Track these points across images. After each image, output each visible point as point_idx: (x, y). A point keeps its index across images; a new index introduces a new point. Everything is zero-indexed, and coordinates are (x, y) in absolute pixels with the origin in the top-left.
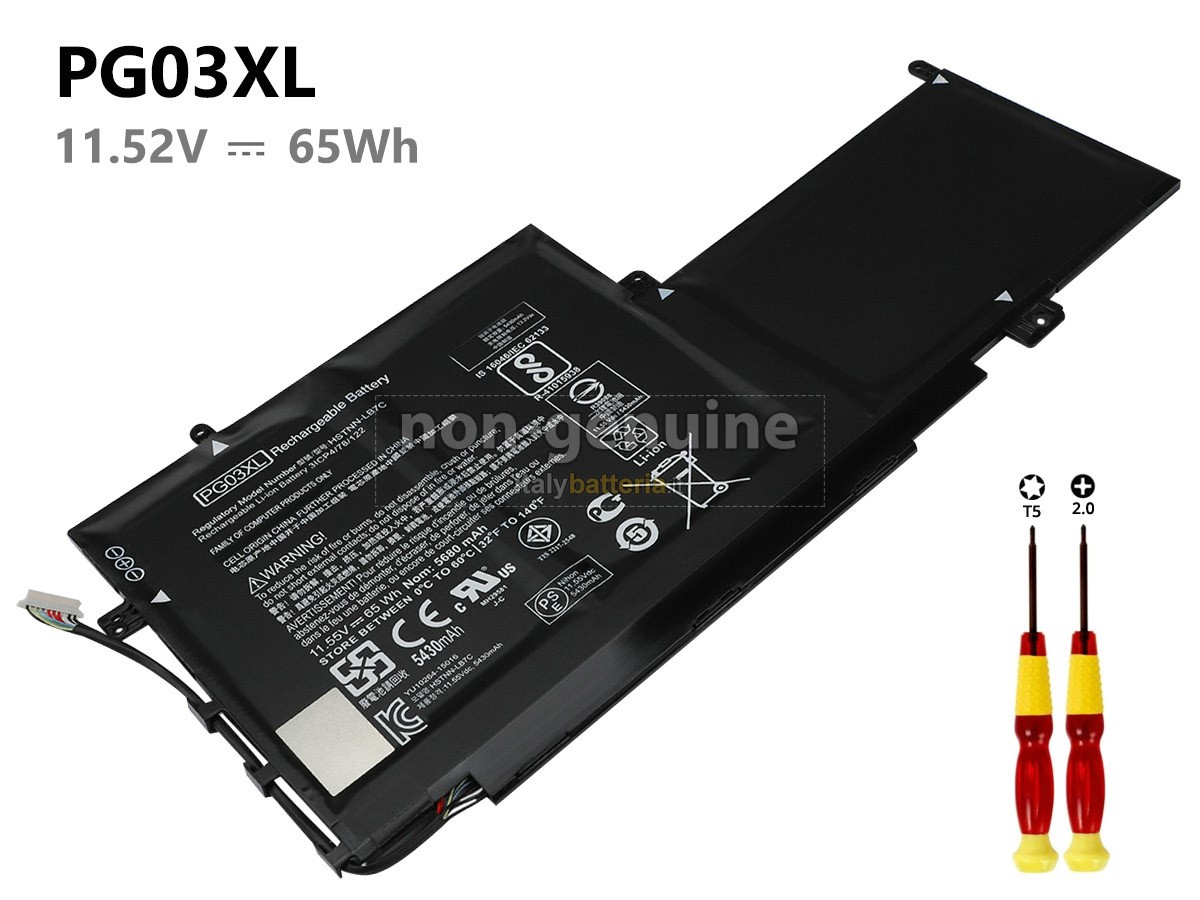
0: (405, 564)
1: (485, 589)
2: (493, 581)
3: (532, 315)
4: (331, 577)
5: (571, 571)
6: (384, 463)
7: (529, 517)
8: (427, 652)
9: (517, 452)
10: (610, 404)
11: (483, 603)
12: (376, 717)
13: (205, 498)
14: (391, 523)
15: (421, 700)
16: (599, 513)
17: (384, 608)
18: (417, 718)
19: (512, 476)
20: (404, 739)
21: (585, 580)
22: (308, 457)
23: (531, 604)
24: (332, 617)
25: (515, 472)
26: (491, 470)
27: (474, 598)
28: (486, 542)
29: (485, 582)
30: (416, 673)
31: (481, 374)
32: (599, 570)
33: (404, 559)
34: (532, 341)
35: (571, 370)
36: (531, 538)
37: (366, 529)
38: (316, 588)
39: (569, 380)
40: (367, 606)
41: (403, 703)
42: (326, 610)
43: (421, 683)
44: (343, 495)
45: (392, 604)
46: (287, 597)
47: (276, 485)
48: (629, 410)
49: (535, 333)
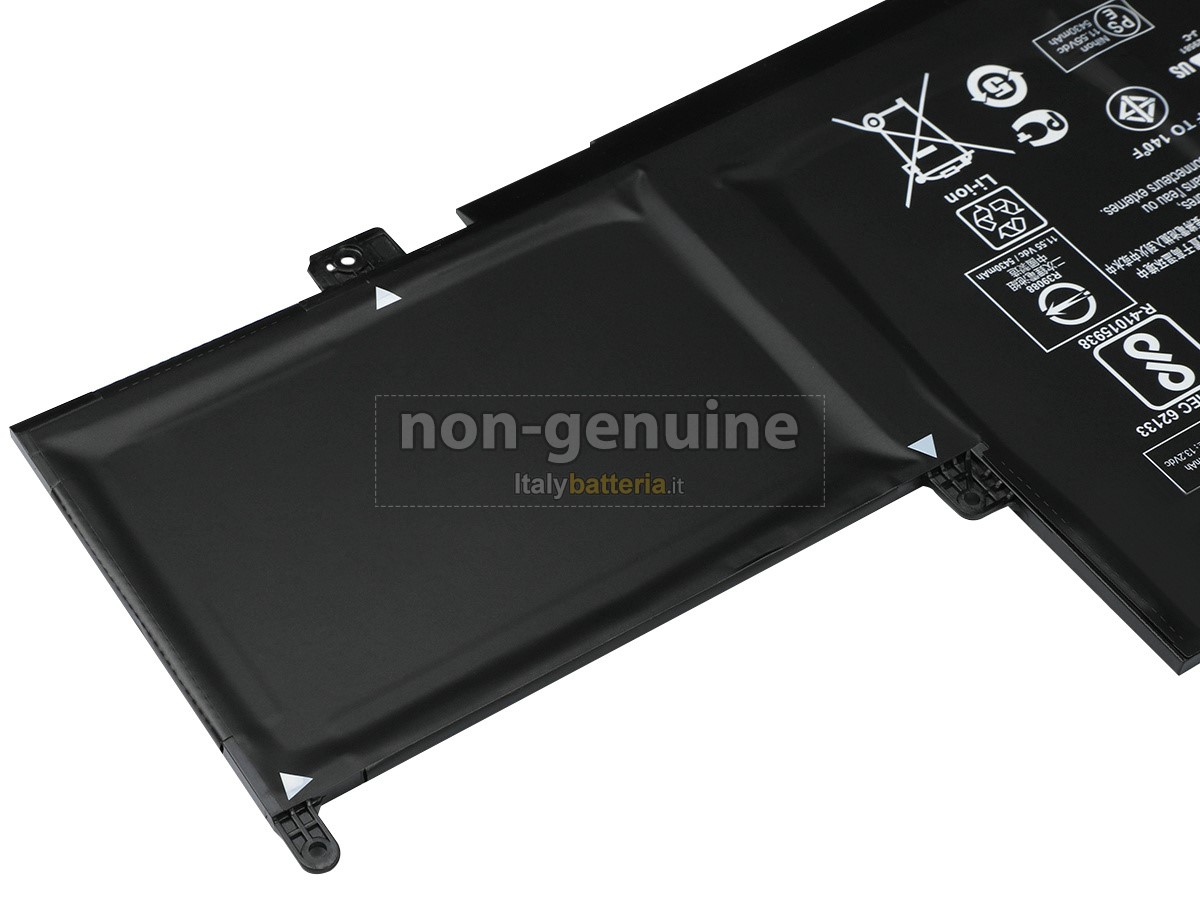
3: (1170, 463)
5: (1091, 52)
7: (1154, 134)
9: (1179, 229)
10: (1030, 275)
16: (1050, 123)
19: (1183, 195)
21: (1071, 38)
23: (1144, 26)
25: (1180, 200)
32: (1052, 50)
34: (1166, 412)
35: (1096, 344)
36: (1150, 103)
39: (1098, 328)
48: (1000, 260)
49: (1161, 426)
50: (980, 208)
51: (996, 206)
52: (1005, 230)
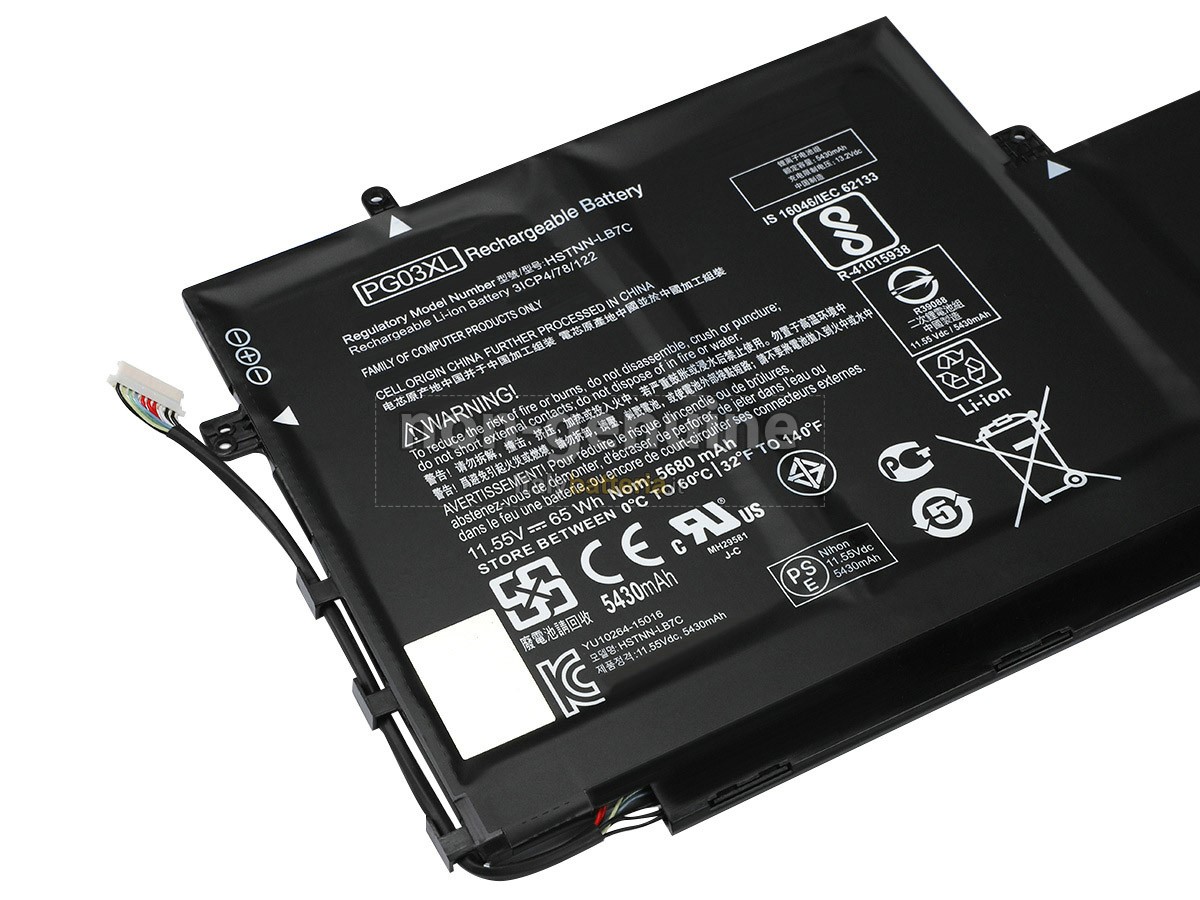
0: (616, 464)
1: (718, 530)
2: (730, 523)
3: (857, 152)
4: (514, 454)
5: (840, 540)
6: (613, 311)
7: (797, 445)
8: (623, 596)
9: (797, 347)
10: (942, 313)
11: (712, 550)
12: (539, 666)
13: (368, 293)
14: (608, 400)
15: (602, 661)
16: (895, 467)
17: (577, 518)
18: (592, 684)
19: (785, 379)
20: (570, 709)
21: (857, 559)
22: (513, 274)
23: (776, 570)
24: (506, 510)
25: (789, 375)
26: (757, 362)
27: (700, 538)
28: (731, 463)
29: (718, 521)
30: (604, 621)
31: (770, 219)
32: (879, 550)
33: (617, 456)
34: (850, 190)
35: (896, 248)
36: (793, 477)
37: (572, 399)
38: (492, 463)
39: (891, 262)
40: (555, 508)
41: (577, 658)
42: (499, 498)
43: (608, 637)
44: (550, 342)
45: (588, 514)
46: (450, 465)
47: (464, 302)
48: (967, 329)
49: (858, 180)
50: (978, 381)
51: (963, 382)
52: (958, 357)
